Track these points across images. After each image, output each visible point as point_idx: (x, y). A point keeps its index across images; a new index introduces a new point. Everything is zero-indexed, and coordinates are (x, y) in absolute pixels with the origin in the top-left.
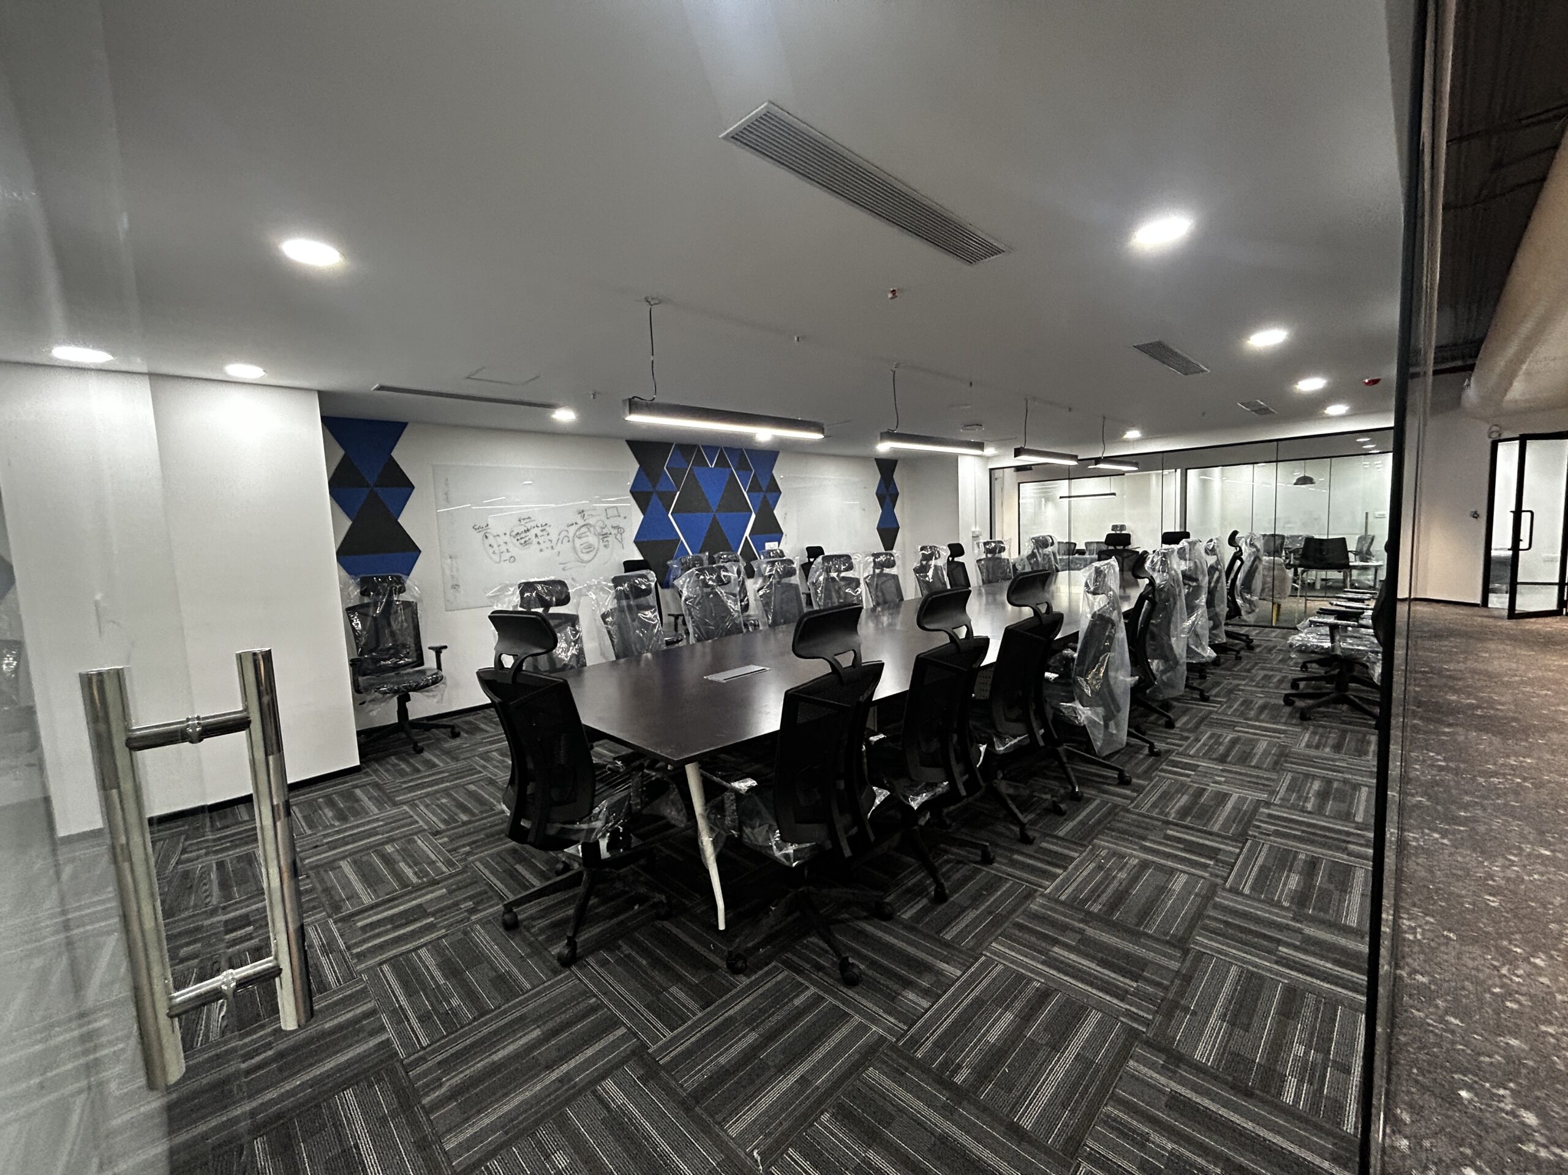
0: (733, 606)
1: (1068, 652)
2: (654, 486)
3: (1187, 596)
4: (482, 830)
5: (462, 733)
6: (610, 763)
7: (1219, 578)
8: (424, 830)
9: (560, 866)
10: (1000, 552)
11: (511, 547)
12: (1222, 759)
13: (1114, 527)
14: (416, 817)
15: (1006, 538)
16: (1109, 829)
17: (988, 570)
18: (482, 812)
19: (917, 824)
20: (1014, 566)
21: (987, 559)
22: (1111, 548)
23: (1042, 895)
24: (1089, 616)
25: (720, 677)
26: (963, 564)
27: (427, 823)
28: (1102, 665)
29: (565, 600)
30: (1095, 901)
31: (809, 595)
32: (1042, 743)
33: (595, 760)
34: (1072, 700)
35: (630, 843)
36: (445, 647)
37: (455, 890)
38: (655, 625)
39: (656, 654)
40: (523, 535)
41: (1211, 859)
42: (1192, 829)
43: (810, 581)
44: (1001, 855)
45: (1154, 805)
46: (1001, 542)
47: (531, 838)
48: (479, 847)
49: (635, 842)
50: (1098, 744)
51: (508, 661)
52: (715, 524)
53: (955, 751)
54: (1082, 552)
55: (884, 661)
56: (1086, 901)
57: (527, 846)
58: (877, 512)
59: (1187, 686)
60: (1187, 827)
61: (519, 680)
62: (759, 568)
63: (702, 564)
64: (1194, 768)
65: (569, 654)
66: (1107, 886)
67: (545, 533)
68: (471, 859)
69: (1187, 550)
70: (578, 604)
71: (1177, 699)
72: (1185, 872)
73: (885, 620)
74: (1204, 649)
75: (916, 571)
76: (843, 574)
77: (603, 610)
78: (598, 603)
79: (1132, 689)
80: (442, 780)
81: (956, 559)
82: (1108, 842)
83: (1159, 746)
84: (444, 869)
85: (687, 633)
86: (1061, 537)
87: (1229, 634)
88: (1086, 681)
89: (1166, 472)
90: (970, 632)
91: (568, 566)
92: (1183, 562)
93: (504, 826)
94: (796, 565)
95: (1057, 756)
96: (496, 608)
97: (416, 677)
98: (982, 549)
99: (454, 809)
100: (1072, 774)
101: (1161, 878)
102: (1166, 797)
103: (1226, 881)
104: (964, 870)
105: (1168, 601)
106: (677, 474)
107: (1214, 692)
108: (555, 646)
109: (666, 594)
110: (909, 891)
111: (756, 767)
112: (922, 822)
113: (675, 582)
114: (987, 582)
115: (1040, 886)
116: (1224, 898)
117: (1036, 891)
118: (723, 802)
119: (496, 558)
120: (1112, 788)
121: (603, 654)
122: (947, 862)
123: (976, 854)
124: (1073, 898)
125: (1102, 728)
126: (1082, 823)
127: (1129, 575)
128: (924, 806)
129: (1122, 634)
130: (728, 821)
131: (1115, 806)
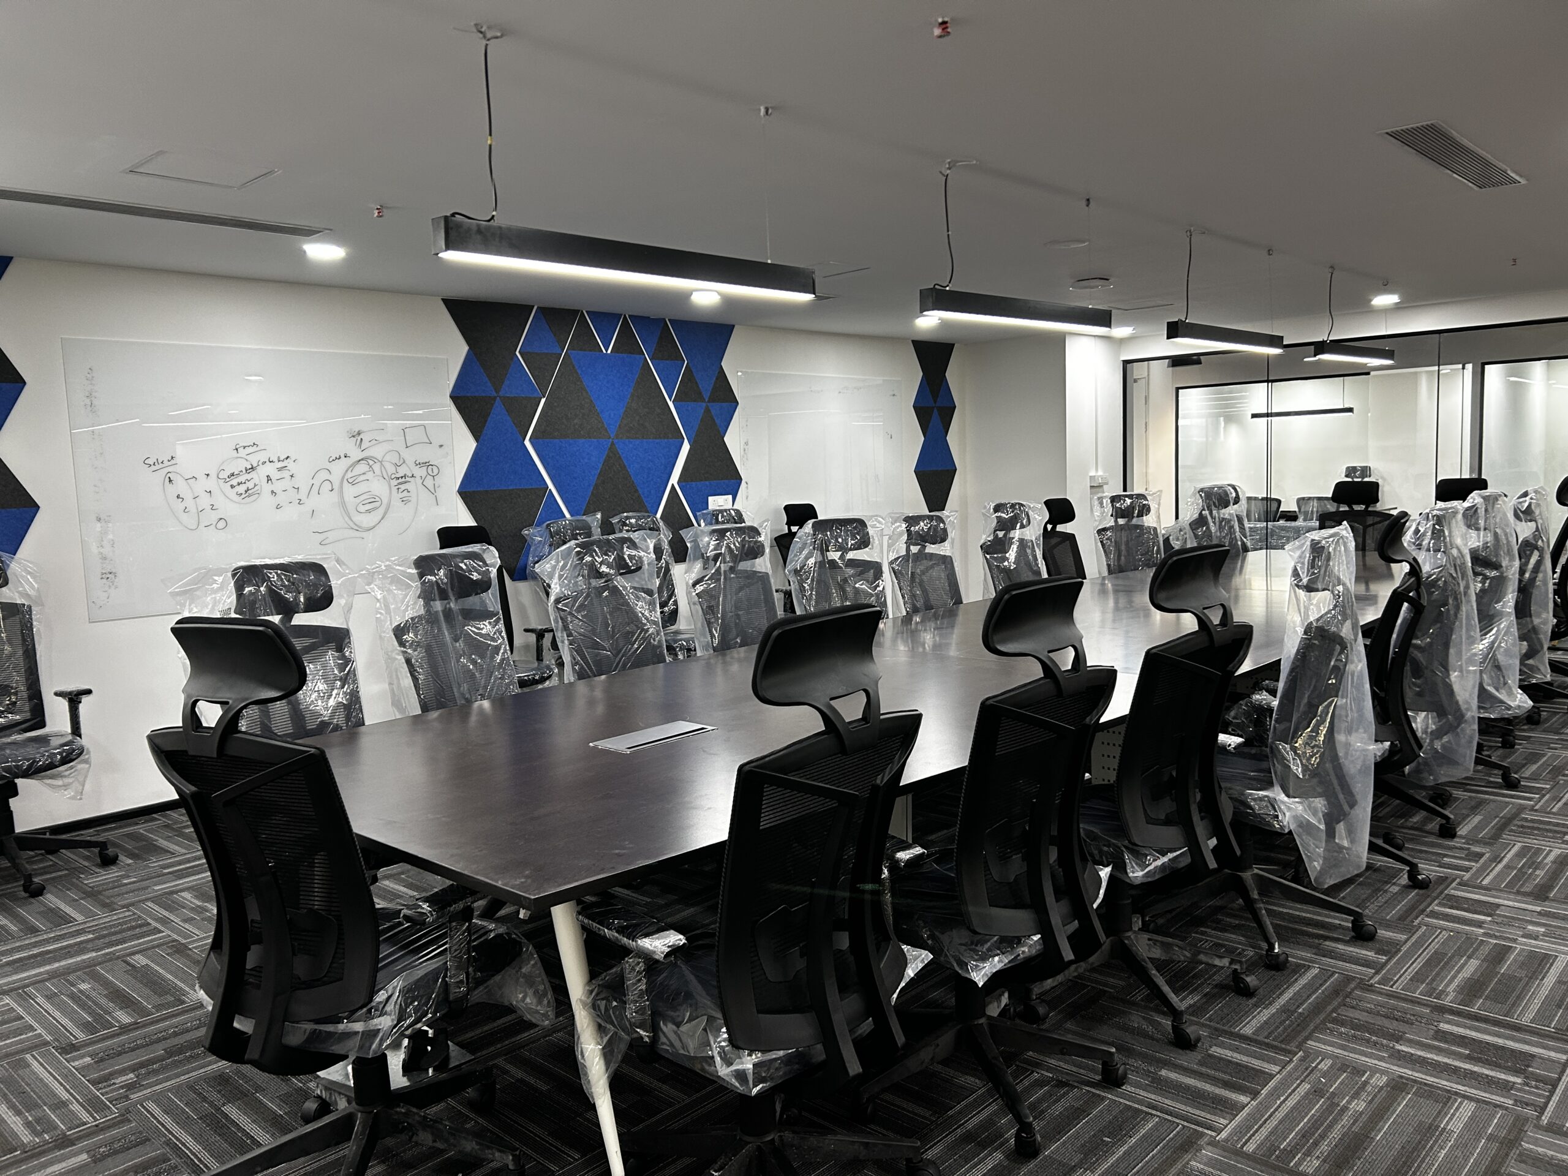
0: (647, 612)
1: (1261, 697)
2: (497, 390)
3: (1483, 592)
4: (159, 1041)
5: (121, 857)
6: (408, 907)
7: (1539, 563)
8: (46, 1043)
9: (311, 1106)
10: (1140, 515)
11: (219, 500)
12: (1541, 894)
13: (1351, 471)
14: (29, 1019)
15: (1153, 489)
16: (1335, 1021)
17: (1117, 545)
18: (158, 1008)
19: (984, 1014)
20: (1167, 541)
21: (1116, 528)
22: (1344, 508)
23: (1213, 1143)
24: (1300, 631)
25: (620, 744)
26: (1072, 538)
27: (50, 1028)
28: (1323, 721)
29: (322, 600)
30: (1308, 1154)
31: (788, 595)
32: (1212, 864)
33: (380, 904)
34: (1268, 784)
35: (447, 1058)
36: (88, 692)
37: (104, 1157)
38: (498, 648)
39: (499, 702)
40: (242, 479)
41: (1516, 1072)
42: (1486, 1020)
43: (789, 567)
44: (1137, 1070)
45: (1417, 978)
46: (1143, 497)
47: (253, 1052)
48: (156, 1072)
49: (456, 1054)
50: (1315, 866)
51: (211, 715)
52: (613, 459)
53: (1053, 877)
54: (1291, 517)
55: (921, 711)
56: (1291, 1153)
57: (247, 1069)
58: (916, 440)
59: (1478, 761)
60: (1476, 1018)
61: (232, 750)
62: (695, 542)
63: (589, 534)
64: (1490, 909)
65: (332, 702)
66: (1330, 1127)
67: (286, 474)
68: (134, 1097)
69: (1481, 512)
70: (349, 608)
71: (1461, 785)
72: (1470, 1099)
73: (928, 638)
74: (1510, 693)
75: (986, 549)
76: (851, 555)
77: (397, 620)
78: (387, 607)
79: (1377, 765)
80: (81, 948)
81: (1060, 528)
82: (1332, 1044)
83: (1428, 870)
84: (85, 1116)
85: (561, 664)
86: (1251, 488)
87: (1555, 667)
88: (1294, 749)
89: (1446, 369)
90: (1079, 658)
91: (331, 536)
92: (1473, 533)
93: (202, 1031)
94: (765, 538)
95: (1242, 890)
96: (186, 614)
97: (31, 751)
98: (1109, 509)
99: (103, 1001)
100: (1267, 921)
101: (1429, 1108)
102: (1439, 962)
103: (1542, 1113)
104: (1070, 1099)
105: (1445, 604)
106: (541, 365)
107: (1528, 772)
108: (300, 688)
109: (519, 592)
110: (968, 1137)
111: (689, 912)
112: (993, 1010)
113: (538, 569)
114: (1116, 569)
115: (1210, 1128)
116: (1536, 1142)
117: (1202, 1135)
118: (621, 979)
119: (189, 520)
120: (1341, 947)
121: (396, 704)
122: (1040, 1083)
123: (1093, 1070)
124: (1270, 1146)
125: (1323, 836)
126: (1286, 1010)
127: (1373, 558)
128: (997, 980)
129: (1358, 665)
130: (631, 1011)
131: (1349, 979)
